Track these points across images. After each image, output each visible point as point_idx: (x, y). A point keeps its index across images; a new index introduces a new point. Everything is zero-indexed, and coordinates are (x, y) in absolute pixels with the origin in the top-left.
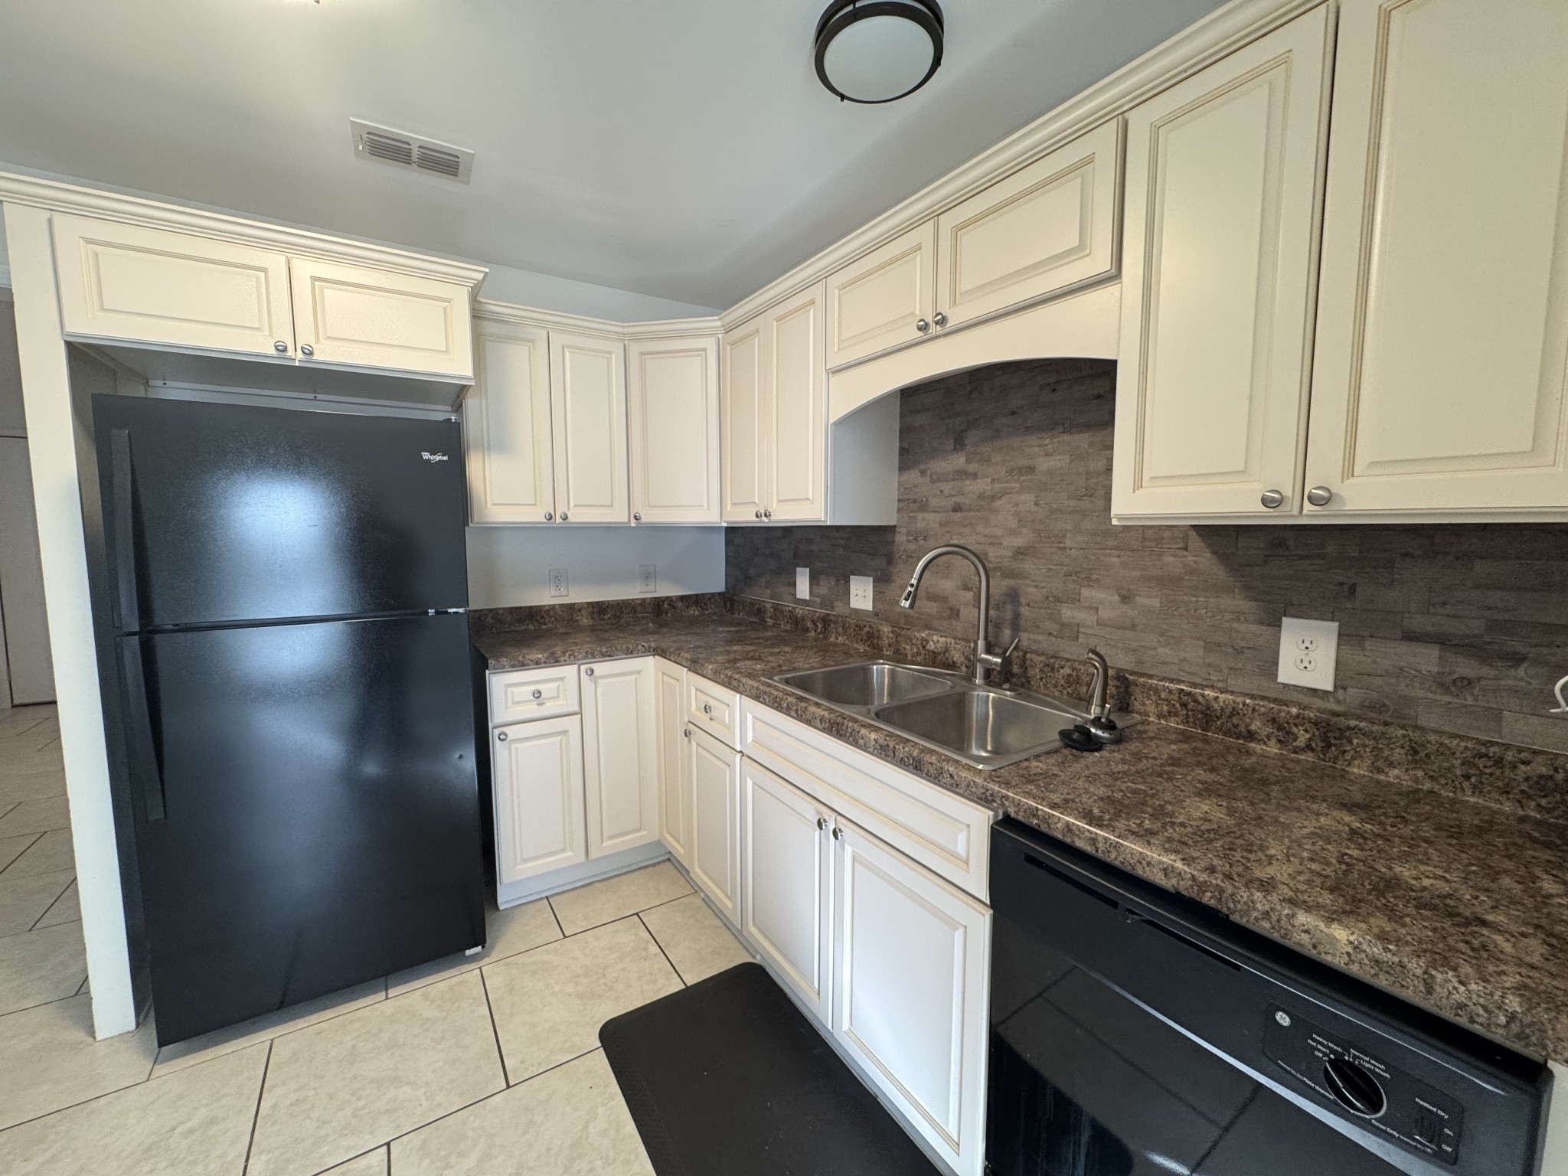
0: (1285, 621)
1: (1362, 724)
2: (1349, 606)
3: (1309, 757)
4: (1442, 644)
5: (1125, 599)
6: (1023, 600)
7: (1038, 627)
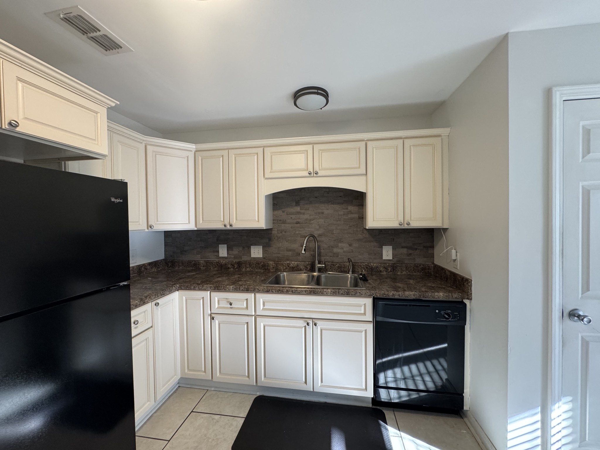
0: (383, 247)
1: (399, 265)
2: (393, 243)
3: (391, 273)
4: (407, 248)
5: (350, 245)
6: (322, 248)
7: (327, 255)
